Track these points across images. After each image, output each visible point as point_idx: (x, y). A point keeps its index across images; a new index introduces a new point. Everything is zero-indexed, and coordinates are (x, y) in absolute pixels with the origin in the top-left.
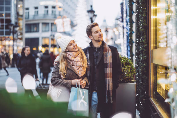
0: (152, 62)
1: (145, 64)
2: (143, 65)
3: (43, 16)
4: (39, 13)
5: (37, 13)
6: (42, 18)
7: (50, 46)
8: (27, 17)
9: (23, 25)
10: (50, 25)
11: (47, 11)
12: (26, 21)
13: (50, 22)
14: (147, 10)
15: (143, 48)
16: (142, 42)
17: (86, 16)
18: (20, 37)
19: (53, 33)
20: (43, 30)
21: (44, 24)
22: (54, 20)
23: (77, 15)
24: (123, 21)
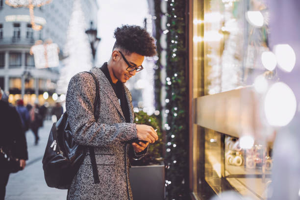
0: (196, 122)
1: (181, 127)
2: (178, 129)
3: (11, 41)
4: (5, 34)
6: (9, 44)
7: (23, 92)
10: (23, 57)
11: (19, 33)
13: (24, 50)
14: (186, 21)
15: (178, 94)
16: (177, 83)
19: (28, 70)
20: (12, 64)
21: (12, 53)
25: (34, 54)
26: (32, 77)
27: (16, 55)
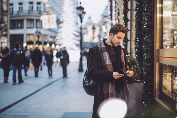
0: (158, 62)
1: (149, 64)
2: (148, 65)
3: (28, 12)
4: (24, 9)
5: (21, 9)
6: (26, 14)
7: (35, 43)
8: (11, 13)
9: (7, 21)
10: (35, 22)
11: (32, 7)
12: (11, 17)
13: (35, 18)
14: (152, 8)
15: (148, 47)
16: (147, 41)
17: (73, 12)
18: (4, 33)
19: (39, 30)
20: (28, 27)
21: (28, 20)
22: (40, 16)
23: (64, 12)
24: (111, 19)
25: (42, 20)
26: (41, 34)
27: (30, 21)
